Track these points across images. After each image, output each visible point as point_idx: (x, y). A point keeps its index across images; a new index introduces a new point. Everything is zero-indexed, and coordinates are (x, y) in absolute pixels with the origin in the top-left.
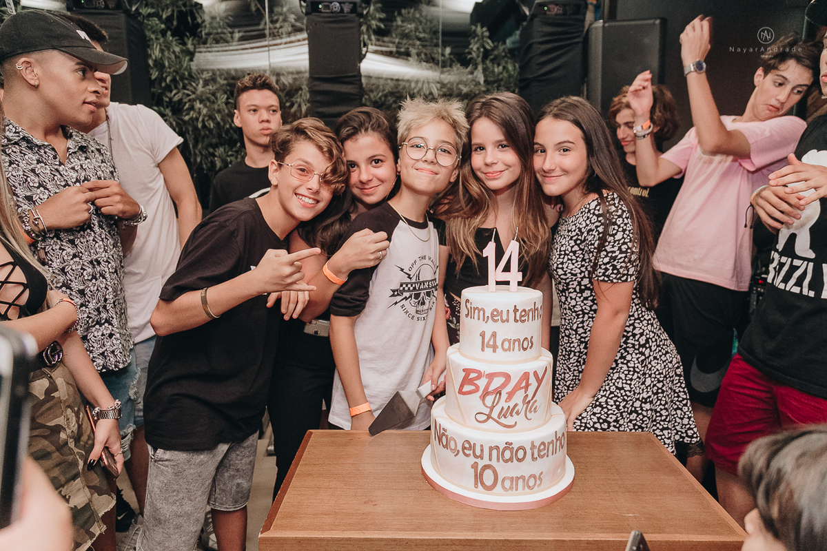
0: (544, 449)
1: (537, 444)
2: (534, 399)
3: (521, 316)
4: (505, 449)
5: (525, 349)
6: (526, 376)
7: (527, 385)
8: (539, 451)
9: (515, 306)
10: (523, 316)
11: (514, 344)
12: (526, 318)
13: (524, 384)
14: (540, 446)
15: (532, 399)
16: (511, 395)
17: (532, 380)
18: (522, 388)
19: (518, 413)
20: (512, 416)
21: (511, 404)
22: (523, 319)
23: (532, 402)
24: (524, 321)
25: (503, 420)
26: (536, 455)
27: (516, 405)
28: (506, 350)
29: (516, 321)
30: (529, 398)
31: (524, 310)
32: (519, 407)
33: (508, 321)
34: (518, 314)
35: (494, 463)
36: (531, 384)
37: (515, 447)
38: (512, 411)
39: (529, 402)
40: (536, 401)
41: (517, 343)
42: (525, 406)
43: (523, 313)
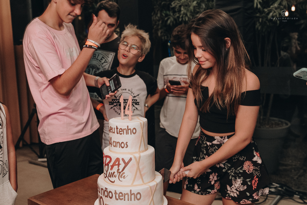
0: (122, 196)
1: (118, 192)
2: (123, 172)
3: (120, 131)
4: (105, 190)
5: (123, 148)
6: (118, 160)
7: (119, 165)
8: (119, 196)
9: (117, 126)
10: (121, 131)
11: (117, 144)
12: (122, 132)
13: (117, 163)
14: (119, 194)
15: (122, 171)
16: (112, 167)
17: (121, 162)
18: (116, 165)
19: (115, 177)
20: (113, 177)
21: (112, 171)
22: (121, 133)
23: (122, 173)
24: (121, 134)
25: (110, 178)
26: (117, 197)
27: (114, 173)
28: (114, 146)
29: (118, 133)
30: (120, 171)
31: (121, 129)
32: (116, 174)
33: (114, 132)
34: (118, 130)
35: (102, 196)
36: (121, 164)
37: (108, 190)
38: (112, 175)
39: (120, 173)
40: (124, 173)
41: (118, 144)
42: (118, 174)
43: (121, 130)
